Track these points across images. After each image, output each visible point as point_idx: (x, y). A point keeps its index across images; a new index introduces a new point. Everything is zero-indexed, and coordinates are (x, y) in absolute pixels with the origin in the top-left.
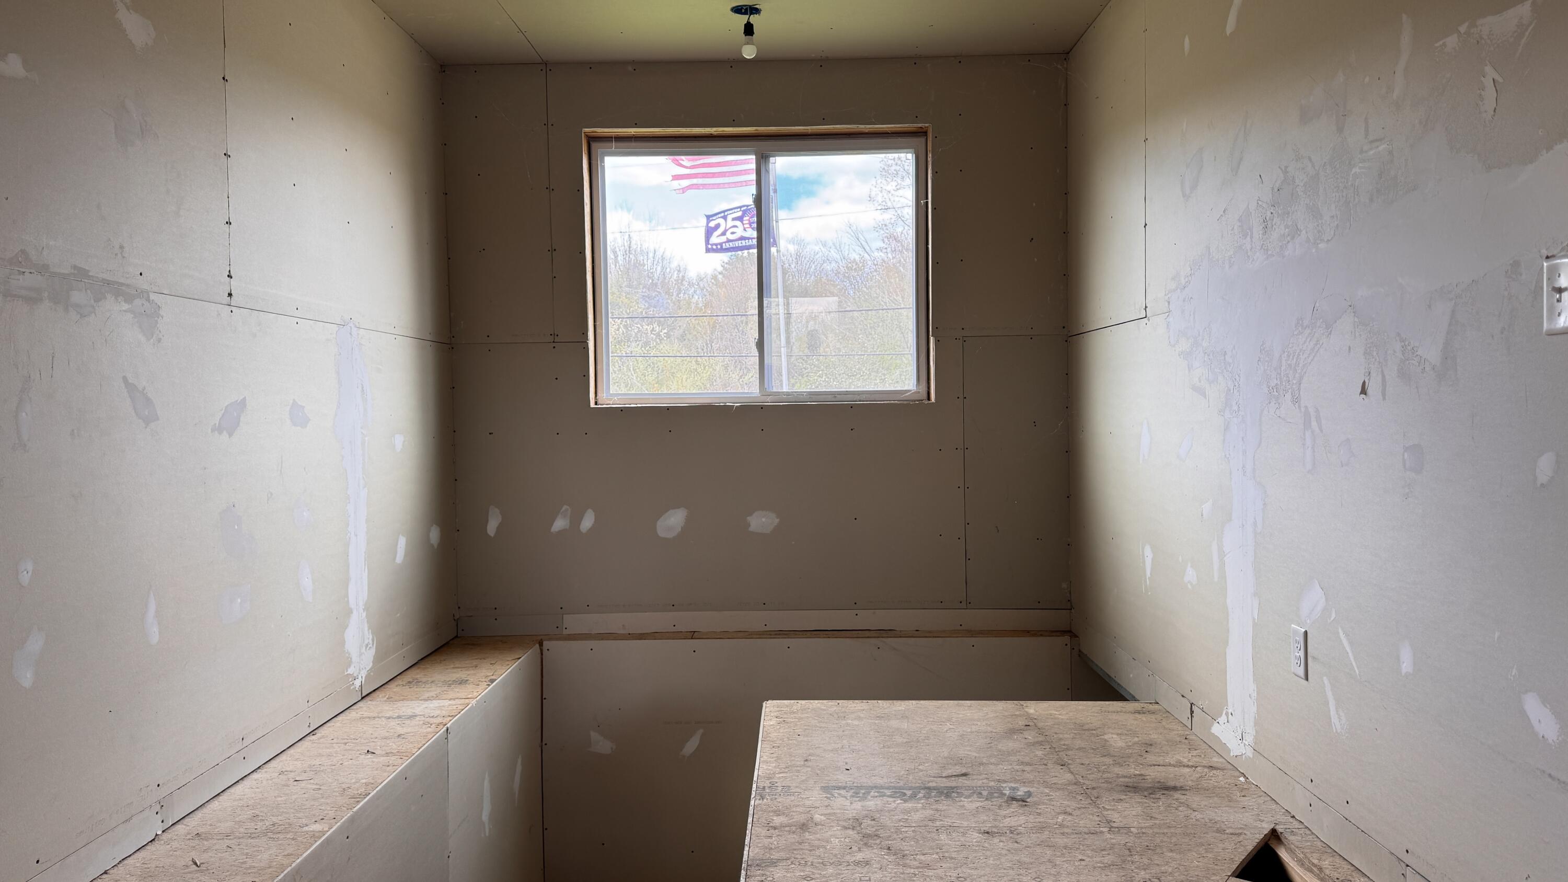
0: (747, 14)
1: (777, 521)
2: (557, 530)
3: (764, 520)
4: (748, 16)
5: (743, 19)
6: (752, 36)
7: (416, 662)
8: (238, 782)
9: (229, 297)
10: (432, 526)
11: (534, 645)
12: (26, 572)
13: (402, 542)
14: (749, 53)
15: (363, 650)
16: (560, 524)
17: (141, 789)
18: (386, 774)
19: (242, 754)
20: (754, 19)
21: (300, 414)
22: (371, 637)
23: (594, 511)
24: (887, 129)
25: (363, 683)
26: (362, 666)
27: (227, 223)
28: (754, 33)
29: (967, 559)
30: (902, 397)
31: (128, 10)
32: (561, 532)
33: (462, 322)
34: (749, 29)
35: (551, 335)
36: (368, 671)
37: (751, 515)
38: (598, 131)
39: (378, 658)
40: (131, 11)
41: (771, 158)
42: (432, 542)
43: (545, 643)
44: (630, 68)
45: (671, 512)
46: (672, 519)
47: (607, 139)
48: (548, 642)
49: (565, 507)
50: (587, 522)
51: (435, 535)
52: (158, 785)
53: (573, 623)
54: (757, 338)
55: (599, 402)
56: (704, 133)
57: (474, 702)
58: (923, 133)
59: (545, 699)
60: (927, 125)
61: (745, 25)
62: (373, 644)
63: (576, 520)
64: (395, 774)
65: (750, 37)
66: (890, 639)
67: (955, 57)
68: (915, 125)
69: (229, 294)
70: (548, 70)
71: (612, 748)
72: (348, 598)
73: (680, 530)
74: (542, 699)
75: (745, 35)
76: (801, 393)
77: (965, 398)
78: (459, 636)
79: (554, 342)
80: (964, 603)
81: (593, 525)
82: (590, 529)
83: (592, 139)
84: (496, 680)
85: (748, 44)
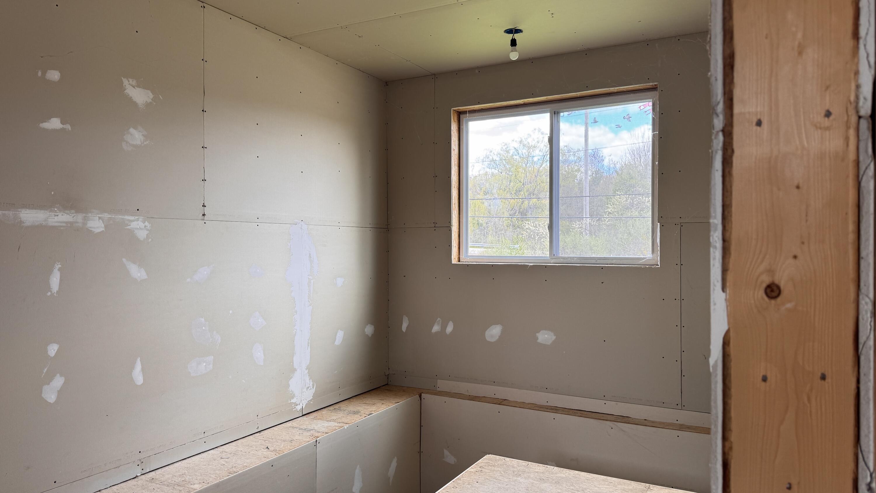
0: (513, 34)
1: (554, 338)
2: (435, 332)
3: (546, 336)
4: (513, 35)
5: (510, 36)
6: (516, 46)
7: (351, 397)
8: (200, 453)
9: (203, 216)
10: (367, 325)
11: (416, 394)
12: (53, 350)
13: (340, 335)
14: (514, 56)
15: (305, 390)
16: (436, 328)
17: (127, 453)
18: (260, 462)
19: (204, 440)
20: (517, 36)
21: (258, 270)
22: (312, 383)
23: (453, 322)
24: (624, 89)
25: (303, 407)
26: (303, 399)
27: (203, 180)
28: (517, 44)
29: (682, 376)
30: (640, 262)
31: (134, 88)
32: (437, 333)
33: (393, 217)
34: (514, 43)
35: (434, 223)
36: (308, 401)
37: (538, 332)
38: (460, 109)
39: (315, 396)
40: (136, 88)
41: (561, 114)
42: (366, 333)
43: (422, 394)
44: (477, 71)
45: (493, 326)
46: (494, 331)
47: (465, 112)
48: (424, 394)
49: (439, 319)
50: (450, 329)
51: (369, 330)
52: (140, 452)
53: (443, 385)
54: (549, 223)
55: (461, 260)
56: (516, 103)
57: (346, 426)
58: (654, 89)
59: (422, 426)
60: (656, 83)
61: (511, 40)
62: (313, 387)
63: (444, 327)
64: (263, 462)
65: (515, 47)
66: (619, 423)
67: (675, 37)
68: (651, 84)
69: (203, 215)
70: (436, 78)
71: (455, 461)
72: (293, 363)
73: (498, 338)
74: (421, 426)
75: (512, 46)
76: (573, 258)
77: (682, 265)
78: (389, 384)
79: (435, 227)
80: (680, 406)
81: (452, 330)
82: (451, 332)
83: (460, 114)
84: (373, 414)
85: (512, 51)
